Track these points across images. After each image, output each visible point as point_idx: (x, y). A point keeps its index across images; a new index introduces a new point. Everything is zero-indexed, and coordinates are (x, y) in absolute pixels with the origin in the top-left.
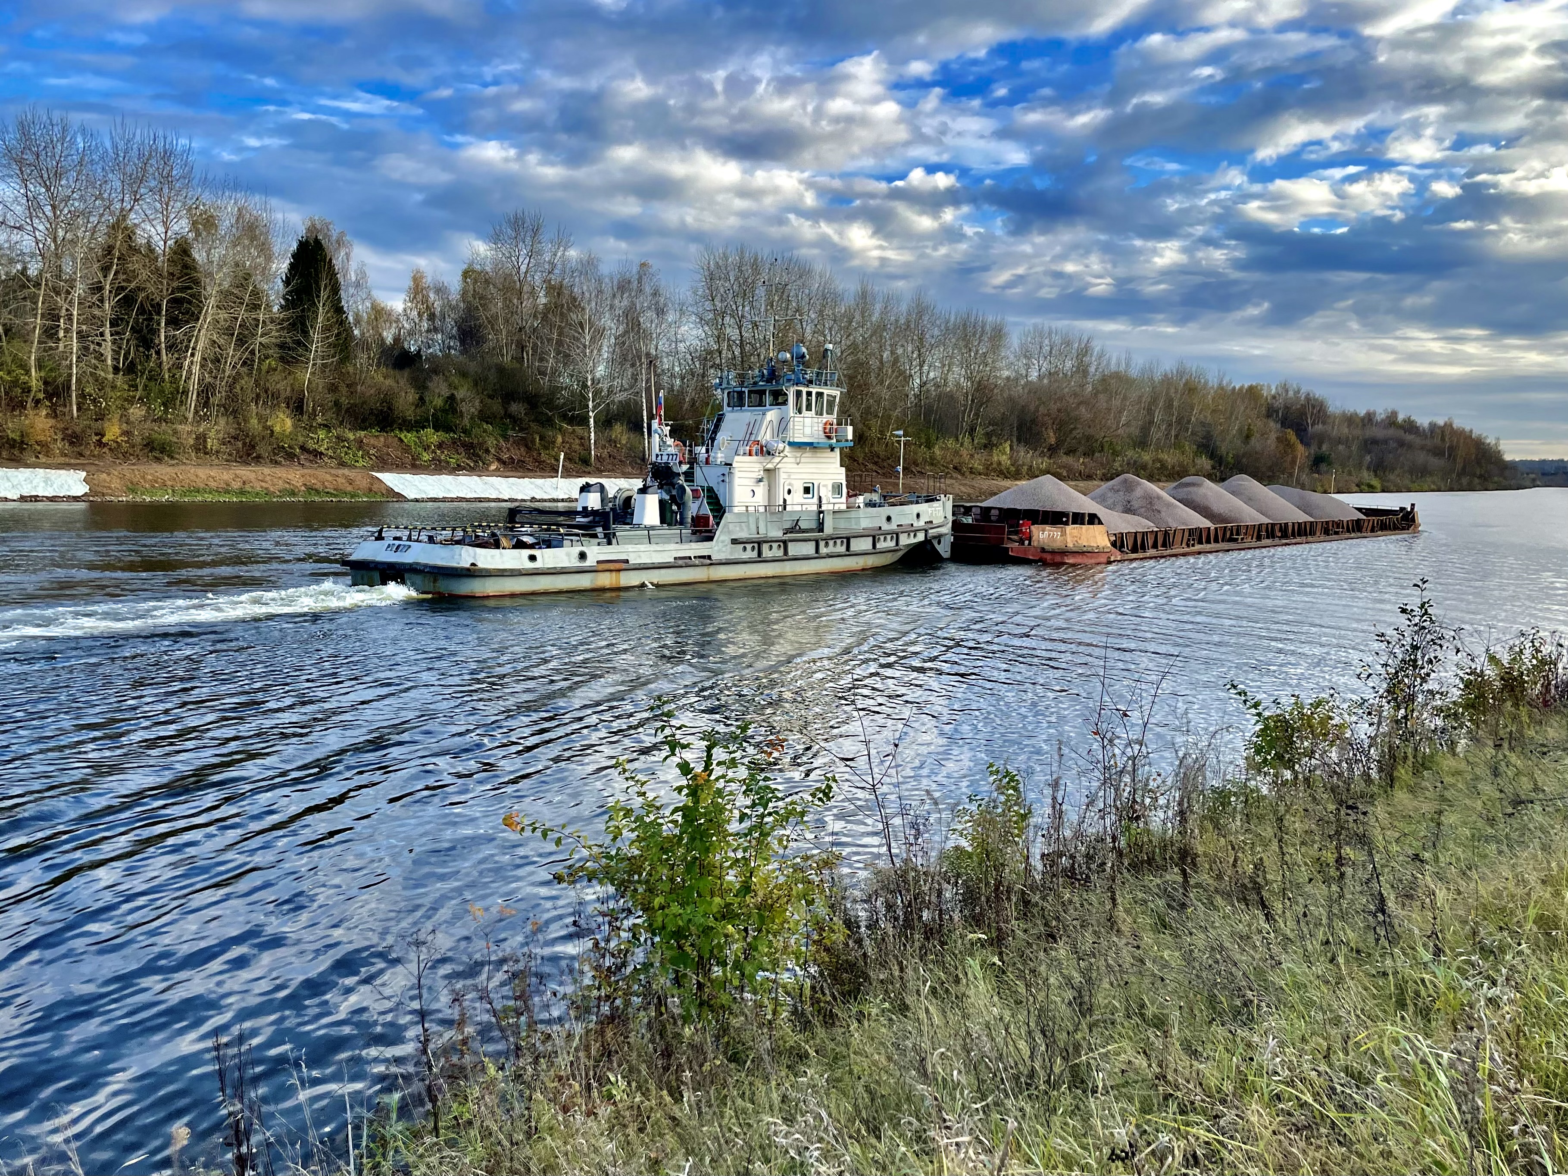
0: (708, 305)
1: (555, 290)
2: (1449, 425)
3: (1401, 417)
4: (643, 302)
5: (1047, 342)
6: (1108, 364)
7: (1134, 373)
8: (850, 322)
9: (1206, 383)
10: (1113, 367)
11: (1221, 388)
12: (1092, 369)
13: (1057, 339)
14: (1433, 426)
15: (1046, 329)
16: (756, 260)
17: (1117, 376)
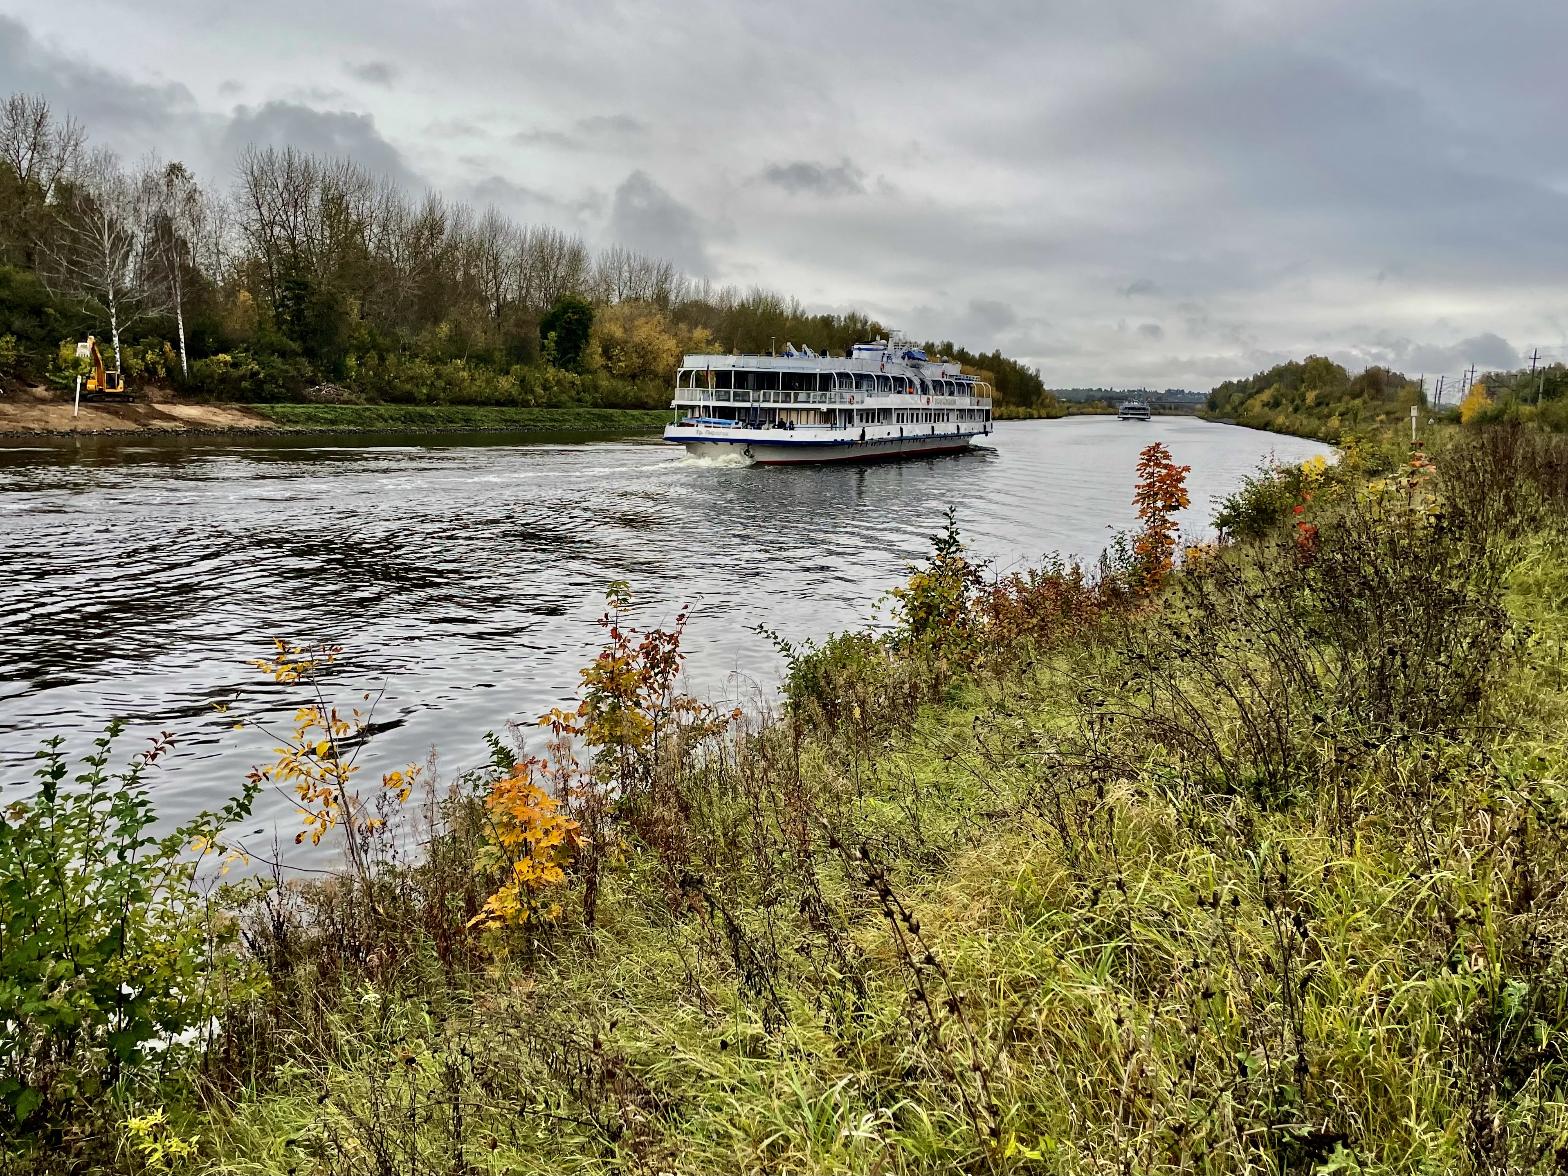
0: (254, 214)
1: (66, 191)
2: (997, 356)
3: (956, 348)
4: (174, 209)
5: (626, 268)
6: (688, 292)
7: (713, 301)
8: (418, 239)
9: (782, 313)
10: (693, 296)
11: (795, 317)
12: (672, 297)
13: (636, 266)
14: (983, 356)
15: (624, 252)
16: (307, 166)
17: (696, 304)
